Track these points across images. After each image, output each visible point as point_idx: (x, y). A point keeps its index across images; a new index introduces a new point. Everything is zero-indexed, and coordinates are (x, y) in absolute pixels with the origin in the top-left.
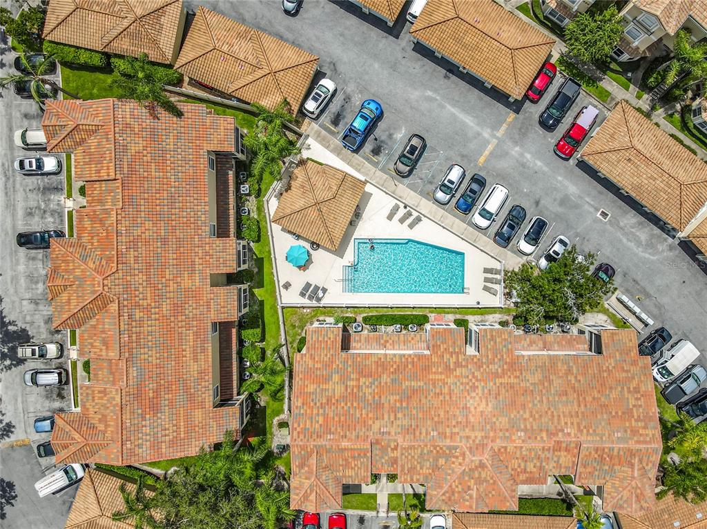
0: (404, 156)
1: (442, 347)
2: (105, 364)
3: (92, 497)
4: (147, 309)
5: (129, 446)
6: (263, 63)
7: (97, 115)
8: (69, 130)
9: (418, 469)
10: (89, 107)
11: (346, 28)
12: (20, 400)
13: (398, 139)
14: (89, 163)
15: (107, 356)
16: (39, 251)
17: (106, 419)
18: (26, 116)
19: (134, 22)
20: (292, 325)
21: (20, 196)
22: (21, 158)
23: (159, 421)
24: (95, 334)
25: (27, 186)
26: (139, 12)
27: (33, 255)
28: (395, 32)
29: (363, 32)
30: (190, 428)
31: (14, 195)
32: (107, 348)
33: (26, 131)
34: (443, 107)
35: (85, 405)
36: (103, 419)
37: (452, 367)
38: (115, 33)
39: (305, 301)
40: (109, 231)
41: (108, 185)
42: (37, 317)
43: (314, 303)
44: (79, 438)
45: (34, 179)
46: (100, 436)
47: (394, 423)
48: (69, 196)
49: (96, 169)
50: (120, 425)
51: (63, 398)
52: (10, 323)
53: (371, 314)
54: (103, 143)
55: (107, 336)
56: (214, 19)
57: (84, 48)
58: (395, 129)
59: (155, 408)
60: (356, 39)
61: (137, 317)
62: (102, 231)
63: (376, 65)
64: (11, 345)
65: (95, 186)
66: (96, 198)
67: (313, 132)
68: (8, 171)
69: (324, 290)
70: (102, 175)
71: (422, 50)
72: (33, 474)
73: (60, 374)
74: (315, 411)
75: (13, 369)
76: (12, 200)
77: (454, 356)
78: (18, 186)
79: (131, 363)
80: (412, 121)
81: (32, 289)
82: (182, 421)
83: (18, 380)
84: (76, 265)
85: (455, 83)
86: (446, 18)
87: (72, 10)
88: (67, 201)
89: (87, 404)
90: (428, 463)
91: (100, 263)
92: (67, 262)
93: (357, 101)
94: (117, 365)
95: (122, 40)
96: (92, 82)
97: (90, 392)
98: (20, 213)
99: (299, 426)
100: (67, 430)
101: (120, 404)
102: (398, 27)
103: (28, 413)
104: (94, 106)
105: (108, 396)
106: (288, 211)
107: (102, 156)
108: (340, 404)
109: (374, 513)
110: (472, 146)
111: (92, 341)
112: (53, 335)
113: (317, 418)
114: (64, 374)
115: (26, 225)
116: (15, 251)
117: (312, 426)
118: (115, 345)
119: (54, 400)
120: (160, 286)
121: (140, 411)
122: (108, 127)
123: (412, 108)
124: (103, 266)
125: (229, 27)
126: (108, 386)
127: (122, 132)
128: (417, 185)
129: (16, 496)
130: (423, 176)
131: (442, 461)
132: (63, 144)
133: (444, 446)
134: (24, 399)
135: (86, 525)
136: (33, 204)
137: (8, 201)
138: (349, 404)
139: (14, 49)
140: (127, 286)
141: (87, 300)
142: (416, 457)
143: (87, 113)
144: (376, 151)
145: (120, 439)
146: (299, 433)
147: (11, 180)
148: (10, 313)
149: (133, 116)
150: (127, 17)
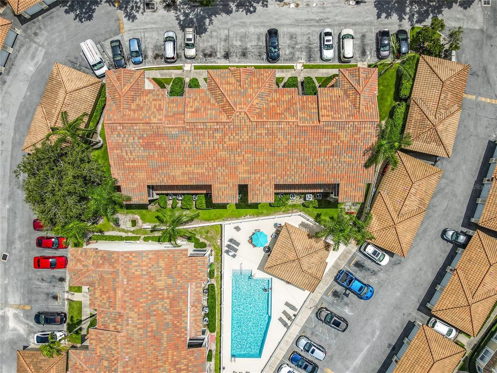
0: (332, 318)
1: (192, 357)
2: (181, 109)
3: (80, 85)
4: (222, 141)
5: (119, 128)
6: (402, 218)
7: (366, 108)
8: (356, 87)
9: (101, 345)
10: (373, 101)
11: (425, 272)
12: (154, 26)
13: (344, 310)
14: (331, 101)
15: (187, 112)
16: (265, 43)
17: (140, 111)
18: (363, 36)
19: (432, 124)
20: (208, 231)
21: (305, 30)
22: (333, 34)
23: (138, 149)
24: (203, 102)
25: (313, 35)
26: (440, 128)
27: (261, 38)
28: (422, 308)
29: (422, 285)
30: (132, 170)
31: (306, 26)
32: (193, 112)
33: (353, 38)
34: (368, 342)
35: (150, 93)
36: (140, 108)
37: (177, 366)
38: (425, 109)
39: (226, 242)
40: (281, 115)
41: (315, 115)
42: (216, 40)
43: (225, 248)
44: (125, 90)
45: (318, 41)
46: (127, 106)
47: (135, 328)
48: (305, 67)
49: (327, 106)
50: (135, 122)
51: (155, 58)
52: (211, 20)
53: (216, 289)
54: (346, 113)
55: (202, 112)
56: (434, 181)
57: (413, 84)
58: (352, 307)
59: (147, 146)
60: (418, 279)
61: (216, 135)
62: (281, 110)
63: (398, 294)
64: (195, 20)
65: (314, 103)
66: (305, 104)
67: (350, 248)
68: (323, 22)
69: (234, 256)
70: (323, 110)
71: (410, 327)
72: (97, 35)
73: (173, 58)
74: (144, 268)
75: (177, 22)
76: (302, 24)
77: (186, 367)
78: (312, 29)
79: (182, 130)
80: (358, 320)
81: (236, 37)
82: (137, 164)
83: (169, 25)
84: (256, 90)
85: (385, 351)
86: (433, 353)
87: (442, 79)
88: (301, 65)
89: (151, 94)
90: (104, 353)
91: (257, 108)
92: (258, 82)
93: (372, 281)
94: (180, 119)
95: (419, 114)
96: (388, 86)
97: (160, 97)
98: (292, 30)
99: (134, 257)
100: (131, 80)
101: (150, 122)
102: (426, 310)
103: (144, 32)
104: (373, 105)
105: (157, 112)
106: (293, 237)
107: (337, 112)
108: (150, 287)
109: (67, 289)
110: (339, 365)
111: (198, 100)
112: (202, 51)
113: (140, 270)
114: (172, 60)
115: (284, 34)
116: (264, 26)
117: (134, 267)
118: (195, 119)
119: (154, 51)
120: (239, 150)
121: (145, 136)
122: (358, 118)
123: (367, 320)
124: (255, 110)
125: (428, 192)
126: (164, 112)
127: (354, 127)
128: (311, 324)
129: (82, 22)
130: (317, 328)
131: (106, 363)
132: (346, 81)
133: (117, 367)
134: (154, 30)
135: (59, 79)
136: (299, 39)
137: (302, 21)
138: (150, 293)
139: (413, 28)
140: (239, 128)
141: (230, 98)
142: (109, 345)
143: (369, 100)
144: (336, 294)
145: (124, 122)
146: (128, 257)
147: (317, 24)
148: (218, 20)
149: (366, 134)
150: (436, 118)
